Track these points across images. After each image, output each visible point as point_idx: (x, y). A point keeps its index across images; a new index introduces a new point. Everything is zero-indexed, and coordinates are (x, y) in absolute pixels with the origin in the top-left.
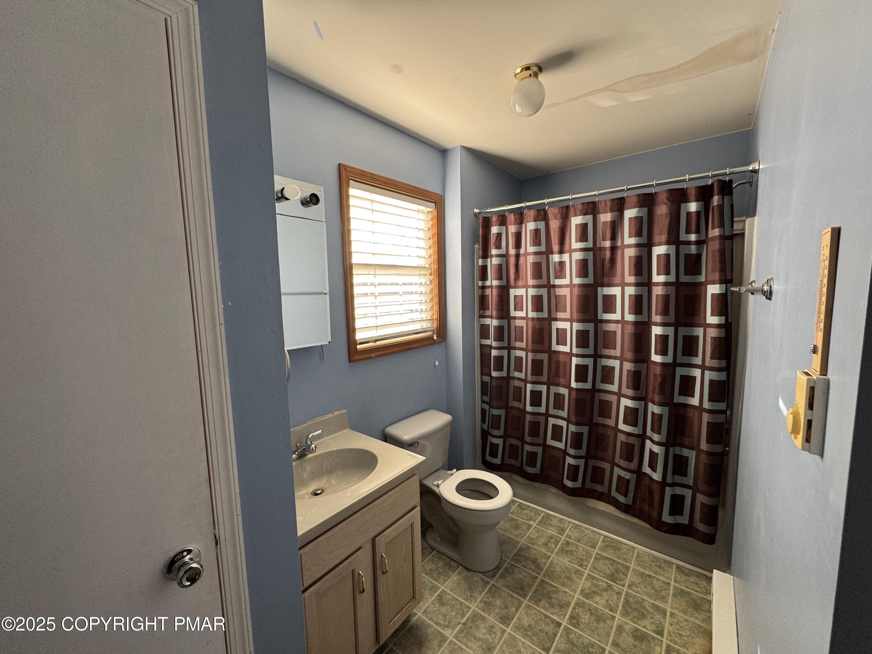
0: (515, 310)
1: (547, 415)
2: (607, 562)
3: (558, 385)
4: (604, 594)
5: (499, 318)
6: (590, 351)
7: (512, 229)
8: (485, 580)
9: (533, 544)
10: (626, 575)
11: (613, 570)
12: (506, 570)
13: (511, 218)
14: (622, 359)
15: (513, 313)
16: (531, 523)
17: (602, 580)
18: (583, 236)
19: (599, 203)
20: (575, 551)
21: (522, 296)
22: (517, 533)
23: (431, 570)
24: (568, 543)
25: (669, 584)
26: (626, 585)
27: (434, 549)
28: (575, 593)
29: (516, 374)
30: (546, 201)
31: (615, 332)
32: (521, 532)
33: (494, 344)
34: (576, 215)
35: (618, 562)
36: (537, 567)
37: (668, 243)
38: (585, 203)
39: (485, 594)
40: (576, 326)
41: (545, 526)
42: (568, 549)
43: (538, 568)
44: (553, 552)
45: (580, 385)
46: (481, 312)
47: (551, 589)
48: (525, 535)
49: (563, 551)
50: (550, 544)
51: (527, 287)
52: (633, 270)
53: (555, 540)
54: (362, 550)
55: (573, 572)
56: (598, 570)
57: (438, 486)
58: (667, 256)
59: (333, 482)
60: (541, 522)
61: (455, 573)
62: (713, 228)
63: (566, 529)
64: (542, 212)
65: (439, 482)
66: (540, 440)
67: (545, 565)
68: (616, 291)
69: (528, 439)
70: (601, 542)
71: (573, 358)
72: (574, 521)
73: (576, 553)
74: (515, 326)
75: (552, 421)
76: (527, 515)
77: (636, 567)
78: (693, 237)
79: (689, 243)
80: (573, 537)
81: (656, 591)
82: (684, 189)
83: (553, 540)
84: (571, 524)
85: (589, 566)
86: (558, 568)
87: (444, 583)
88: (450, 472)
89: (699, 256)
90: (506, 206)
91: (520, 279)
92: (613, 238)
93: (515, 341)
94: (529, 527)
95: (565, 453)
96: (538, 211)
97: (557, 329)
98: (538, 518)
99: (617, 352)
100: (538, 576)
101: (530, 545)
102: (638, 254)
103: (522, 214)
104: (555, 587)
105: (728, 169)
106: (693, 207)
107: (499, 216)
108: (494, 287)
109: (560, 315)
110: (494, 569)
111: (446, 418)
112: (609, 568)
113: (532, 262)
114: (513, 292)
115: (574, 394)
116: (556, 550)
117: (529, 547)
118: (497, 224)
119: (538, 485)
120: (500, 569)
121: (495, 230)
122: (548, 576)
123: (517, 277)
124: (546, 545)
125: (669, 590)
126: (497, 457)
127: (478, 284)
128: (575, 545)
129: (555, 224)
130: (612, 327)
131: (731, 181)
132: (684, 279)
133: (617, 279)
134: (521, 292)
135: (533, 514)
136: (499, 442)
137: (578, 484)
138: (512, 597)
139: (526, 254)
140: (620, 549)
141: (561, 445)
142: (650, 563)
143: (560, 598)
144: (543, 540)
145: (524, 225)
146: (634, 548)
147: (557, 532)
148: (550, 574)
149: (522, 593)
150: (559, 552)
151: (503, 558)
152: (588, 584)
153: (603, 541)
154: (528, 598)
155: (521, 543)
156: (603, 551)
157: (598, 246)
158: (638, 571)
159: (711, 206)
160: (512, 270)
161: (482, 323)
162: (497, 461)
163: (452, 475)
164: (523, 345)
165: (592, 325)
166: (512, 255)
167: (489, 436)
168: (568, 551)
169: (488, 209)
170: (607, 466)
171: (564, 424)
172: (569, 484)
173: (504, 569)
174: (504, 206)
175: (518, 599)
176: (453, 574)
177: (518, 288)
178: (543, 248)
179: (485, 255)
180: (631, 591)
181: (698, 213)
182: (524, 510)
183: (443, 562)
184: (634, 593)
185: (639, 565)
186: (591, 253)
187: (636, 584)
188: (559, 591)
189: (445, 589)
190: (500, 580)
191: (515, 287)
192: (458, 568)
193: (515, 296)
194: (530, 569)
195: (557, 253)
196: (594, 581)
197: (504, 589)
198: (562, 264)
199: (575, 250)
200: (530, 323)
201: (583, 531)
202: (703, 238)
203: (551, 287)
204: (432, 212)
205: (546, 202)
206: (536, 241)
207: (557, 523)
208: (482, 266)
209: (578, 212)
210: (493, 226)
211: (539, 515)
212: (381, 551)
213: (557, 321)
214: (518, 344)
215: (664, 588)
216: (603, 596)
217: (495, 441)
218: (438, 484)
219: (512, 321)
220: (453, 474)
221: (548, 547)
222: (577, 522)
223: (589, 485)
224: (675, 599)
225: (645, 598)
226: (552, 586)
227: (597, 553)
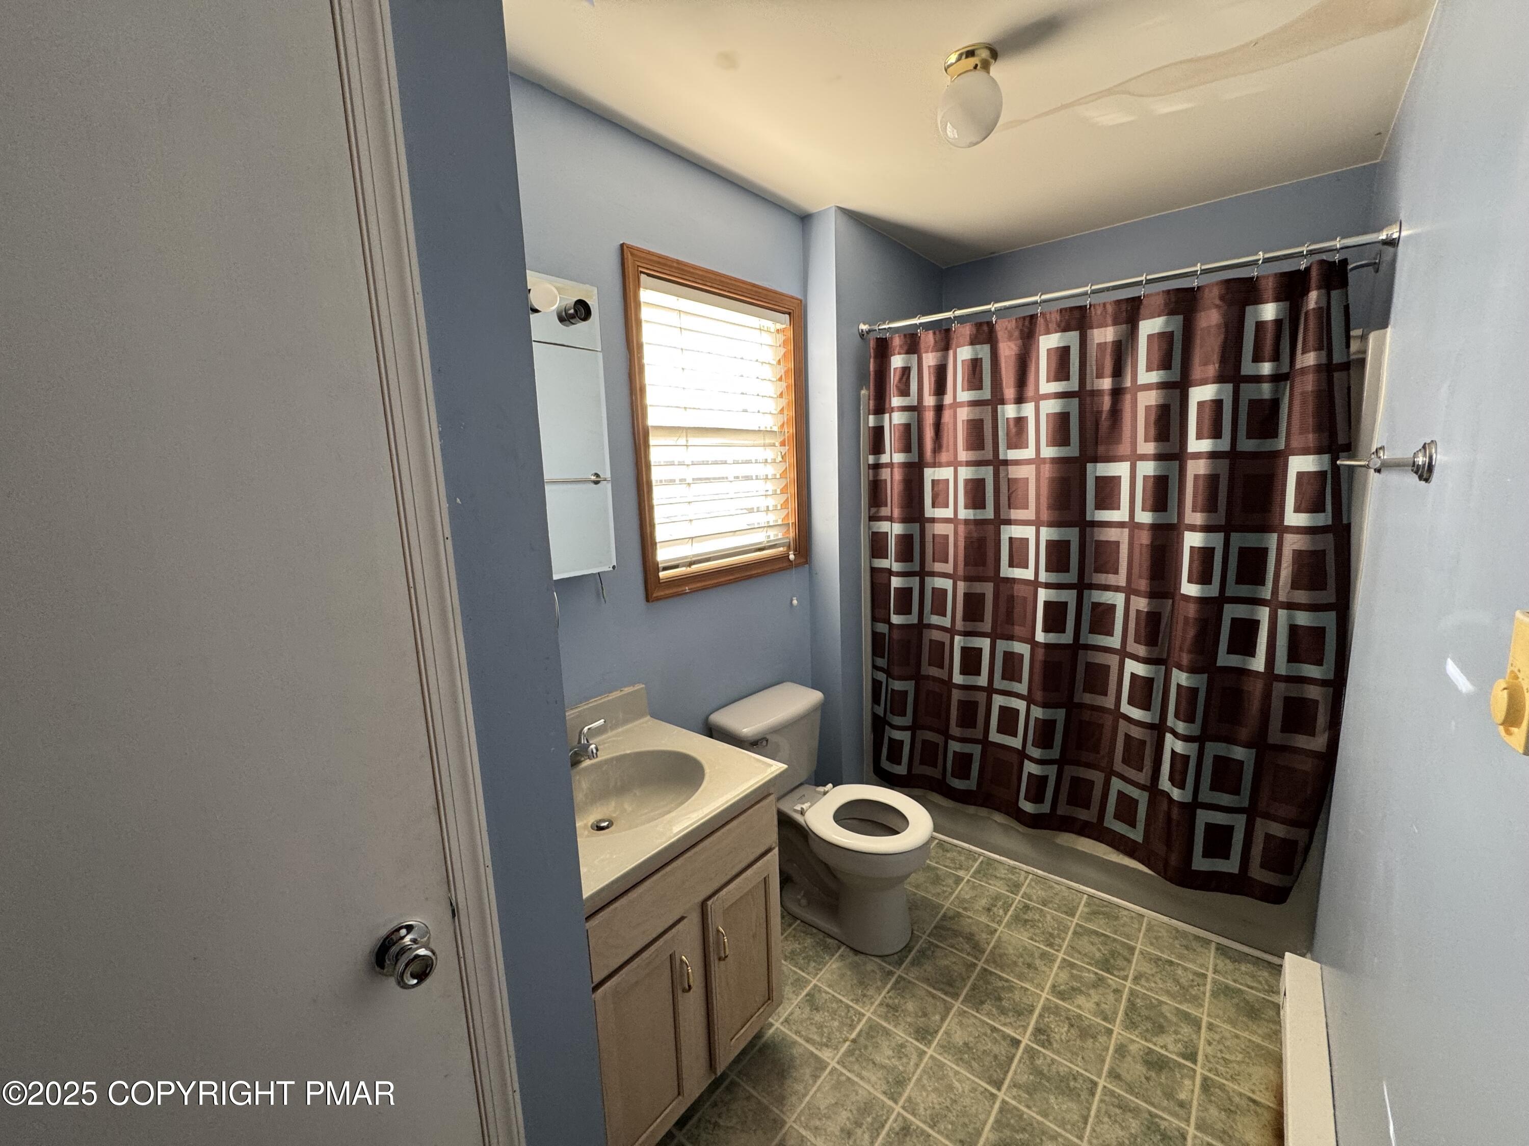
0: (933, 506)
1: (990, 690)
2: (1094, 939)
3: (1011, 638)
4: (1092, 992)
5: (905, 520)
6: (1071, 577)
7: (930, 359)
8: (887, 970)
9: (965, 909)
10: (1129, 961)
11: (1106, 952)
12: (922, 952)
13: (928, 339)
14: (1129, 591)
15: (930, 512)
16: (961, 873)
17: (1087, 969)
18: (1061, 371)
19: (1092, 308)
20: (1039, 920)
21: (948, 480)
22: (939, 891)
23: (793, 952)
24: (1027, 908)
25: (1204, 976)
26: (1131, 977)
27: (796, 918)
28: (1042, 991)
29: (935, 620)
30: (992, 307)
31: (1117, 544)
32: (945, 889)
33: (896, 567)
34: (1048, 332)
35: (1115, 940)
36: (974, 948)
37: (1220, 379)
38: (1066, 309)
39: (888, 992)
40: (1047, 533)
41: (984, 879)
42: (1026, 917)
43: (977, 949)
44: (1001, 922)
45: (1053, 638)
46: (873, 510)
47: (1000, 984)
48: (951, 894)
49: (1020, 920)
50: (995, 909)
51: (955, 464)
52: (1152, 432)
53: (1004, 903)
54: (685, 921)
55: (1037, 955)
56: (1080, 953)
57: (802, 813)
58: (1217, 404)
59: (628, 807)
60: (978, 871)
61: (834, 958)
62: (1304, 352)
63: (1023, 885)
64: (985, 328)
65: (805, 806)
66: (978, 733)
67: (988, 944)
68: (1120, 470)
69: (955, 730)
70: (1085, 906)
71: (1039, 589)
72: (1036, 870)
73: (1040, 925)
74: (934, 535)
75: (999, 701)
76: (953, 860)
77: (1146, 946)
78: (1266, 368)
79: (1258, 379)
80: (1035, 898)
81: (1182, 987)
82: (1254, 277)
83: (1001, 903)
84: (1031, 876)
85: (1064, 947)
86: (1011, 951)
87: (817, 974)
88: (821, 789)
89: (1275, 404)
90: (919, 318)
91: (944, 449)
92: (1118, 373)
93: (934, 561)
94: (959, 880)
95: (1022, 755)
96: (979, 325)
97: (1011, 539)
98: (972, 866)
99: (1121, 579)
100: (976, 962)
101: (960, 910)
102: (1161, 401)
103: (948, 331)
104: (1007, 981)
105: (1338, 239)
106: (1269, 311)
107: (905, 335)
108: (896, 466)
109: (1015, 514)
110: (900, 951)
111: (813, 697)
112: (1099, 950)
113: (965, 418)
114: (930, 474)
115: (1040, 652)
116: (1005, 920)
117: (959, 915)
118: (902, 351)
119: (972, 809)
120: (910, 951)
121: (897, 361)
122: (995, 962)
123: (938, 446)
124: (989, 910)
125: (1205, 985)
126: (899, 763)
127: (868, 460)
128: (1038, 911)
129: (1008, 350)
130: (1112, 535)
131: (1344, 262)
132: (1247, 445)
133: (1124, 448)
134: (945, 473)
135: (963, 858)
136: (904, 736)
137: (1046, 808)
138: (934, 996)
139: (956, 405)
140: (1117, 918)
141: (1015, 742)
142: (1171, 941)
143: (1017, 999)
144: (984, 902)
145: (951, 352)
146: (1142, 916)
147: (1007, 888)
148: (998, 958)
149: (951, 990)
150: (1012, 923)
151: (915, 932)
152: (1064, 976)
153: (1088, 905)
154: (961, 998)
155: (945, 908)
156: (1088, 920)
157: (1088, 388)
158: (1149, 953)
159: (1304, 310)
160: (929, 434)
161: (875, 530)
162: (901, 770)
163: (825, 793)
164: (949, 568)
165: (1076, 530)
166: (929, 406)
167: (887, 727)
168: (1026, 921)
169: (884, 323)
170: (1097, 777)
171: (1021, 705)
172: (1028, 807)
173: (919, 951)
174: (914, 317)
175: (944, 1000)
176: (831, 959)
177: (939, 467)
178: (986, 394)
179: (880, 408)
180: (1138, 988)
181: (1278, 322)
182: (947, 851)
183: (812, 940)
184: (1145, 992)
185: (1152, 944)
186: (1076, 401)
187: (1147, 975)
188: (1013, 986)
189: (819, 984)
190: (912, 969)
191: (934, 465)
192: (839, 948)
193: (933, 481)
194: (961, 951)
195: (1013, 400)
196: (1075, 972)
197: (920, 984)
198: (1020, 422)
199: (1046, 397)
200: (961, 529)
201: (1051, 887)
202: (1285, 369)
203: (1000, 464)
204: (783, 330)
205: (993, 309)
206: (974, 381)
207: (1005, 874)
208: (874, 428)
209: (1052, 326)
210: (894, 355)
211: (975, 860)
212: (717, 923)
213: (1011, 524)
214: (938, 567)
215: (1196, 983)
216: (1090, 995)
217: (897, 735)
218: (802, 808)
219: (927, 525)
220: (827, 792)
221: (991, 913)
222: (1040, 872)
223: (1063, 810)
224: (1215, 1002)
225: (1164, 998)
226: (1001, 978)
227: (1077, 924)
